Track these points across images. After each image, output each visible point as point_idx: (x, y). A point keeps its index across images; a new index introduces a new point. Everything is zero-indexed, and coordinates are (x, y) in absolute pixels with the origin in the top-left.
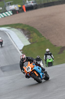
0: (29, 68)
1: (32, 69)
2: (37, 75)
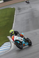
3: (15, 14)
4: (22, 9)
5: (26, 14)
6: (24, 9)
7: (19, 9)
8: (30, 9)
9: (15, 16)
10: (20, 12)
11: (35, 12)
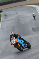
0: (14, 41)
1: (16, 42)
2: (20, 46)
3: (1, 20)
4: (8, 16)
7: (5, 16)
8: (17, 15)
9: (1, 22)
10: (6, 18)
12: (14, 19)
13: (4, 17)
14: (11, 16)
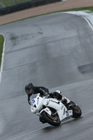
3: (4, 49)
5: (29, 50)
6: (25, 37)
7: (13, 38)
8: (40, 37)
9: (3, 54)
10: (14, 45)
11: (51, 44)
12: (35, 46)
13: (10, 41)
14: (26, 39)
